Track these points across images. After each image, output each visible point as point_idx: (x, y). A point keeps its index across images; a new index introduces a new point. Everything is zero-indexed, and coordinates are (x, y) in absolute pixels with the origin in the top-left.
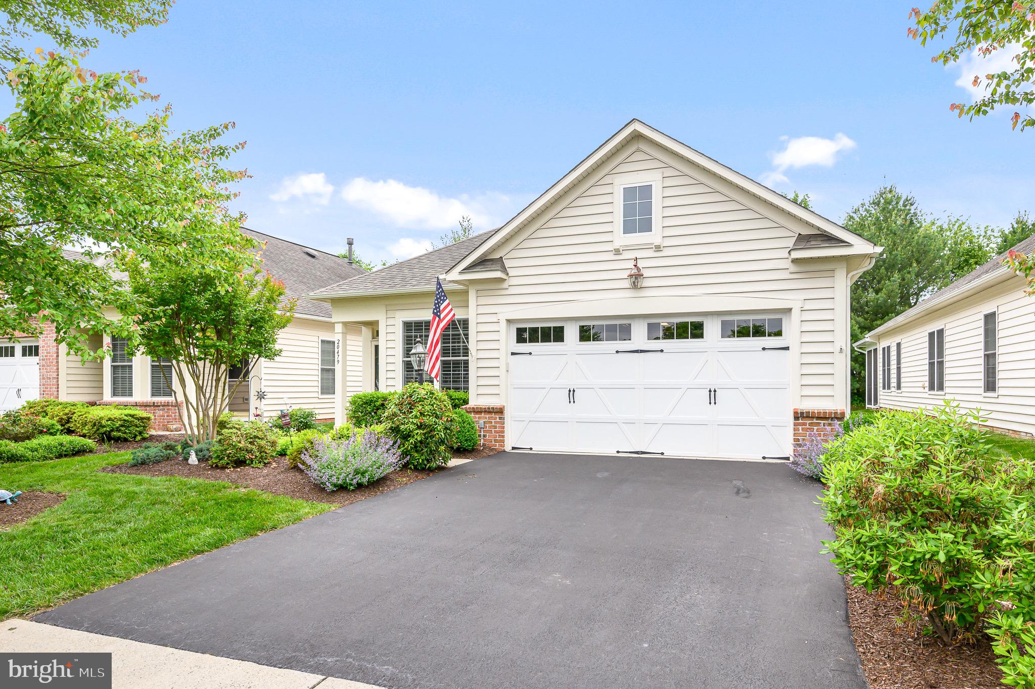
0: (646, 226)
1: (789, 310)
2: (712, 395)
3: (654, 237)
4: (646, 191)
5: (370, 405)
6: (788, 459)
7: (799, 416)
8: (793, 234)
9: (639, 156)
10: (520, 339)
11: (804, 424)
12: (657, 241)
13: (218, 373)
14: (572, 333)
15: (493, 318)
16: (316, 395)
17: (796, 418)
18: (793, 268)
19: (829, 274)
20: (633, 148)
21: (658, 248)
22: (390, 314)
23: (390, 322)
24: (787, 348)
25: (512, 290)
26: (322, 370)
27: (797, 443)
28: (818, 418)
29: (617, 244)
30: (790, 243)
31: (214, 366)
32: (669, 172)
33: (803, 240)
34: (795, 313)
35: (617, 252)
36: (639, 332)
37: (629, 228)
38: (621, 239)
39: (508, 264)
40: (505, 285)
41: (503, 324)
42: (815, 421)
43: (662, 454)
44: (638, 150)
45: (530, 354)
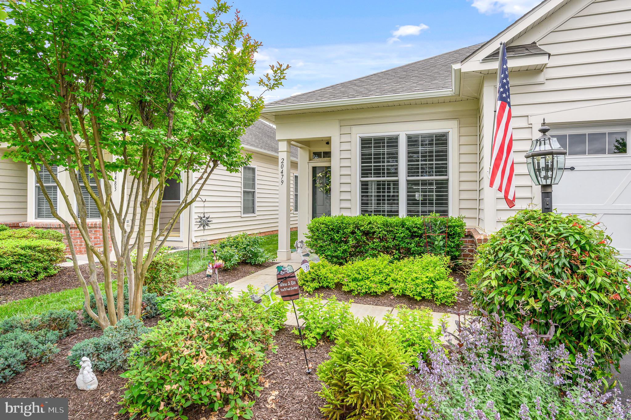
5: (338, 232)
13: (145, 192)
15: (521, 122)
16: (239, 214)
22: (345, 130)
23: (345, 138)
25: (550, 86)
26: (244, 192)
31: (138, 179)
40: (541, 78)
45: (572, 169)
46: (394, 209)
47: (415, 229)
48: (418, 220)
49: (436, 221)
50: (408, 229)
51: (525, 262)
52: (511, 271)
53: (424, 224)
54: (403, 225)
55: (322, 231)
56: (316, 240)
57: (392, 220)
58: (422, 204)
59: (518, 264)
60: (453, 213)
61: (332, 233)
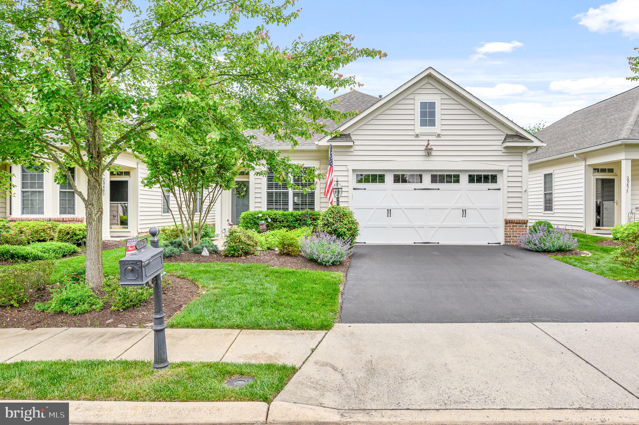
0: (432, 123)
1: (501, 171)
2: (464, 212)
3: (437, 129)
4: (432, 105)
6: (500, 243)
7: (507, 222)
8: (504, 134)
9: (429, 86)
10: (360, 181)
11: (510, 226)
12: (439, 132)
14: (389, 178)
15: (344, 168)
17: (506, 223)
18: (504, 150)
19: (520, 154)
20: (426, 81)
21: (439, 135)
24: (499, 189)
27: (506, 236)
28: (516, 223)
29: (417, 132)
30: (503, 138)
32: (444, 96)
33: (508, 137)
34: (505, 172)
35: (417, 136)
36: (427, 179)
37: (423, 123)
38: (419, 129)
39: (353, 138)
40: (352, 150)
41: (351, 171)
42: (515, 225)
43: (438, 243)
44: (428, 83)
45: (365, 189)
46: (286, 207)
47: (298, 217)
48: (300, 212)
49: (308, 212)
50: (294, 217)
51: (329, 219)
52: (326, 222)
53: (302, 214)
54: (292, 215)
55: (250, 218)
56: (246, 223)
57: (286, 212)
58: (301, 204)
59: (327, 220)
60: (316, 210)
61: (255, 219)
